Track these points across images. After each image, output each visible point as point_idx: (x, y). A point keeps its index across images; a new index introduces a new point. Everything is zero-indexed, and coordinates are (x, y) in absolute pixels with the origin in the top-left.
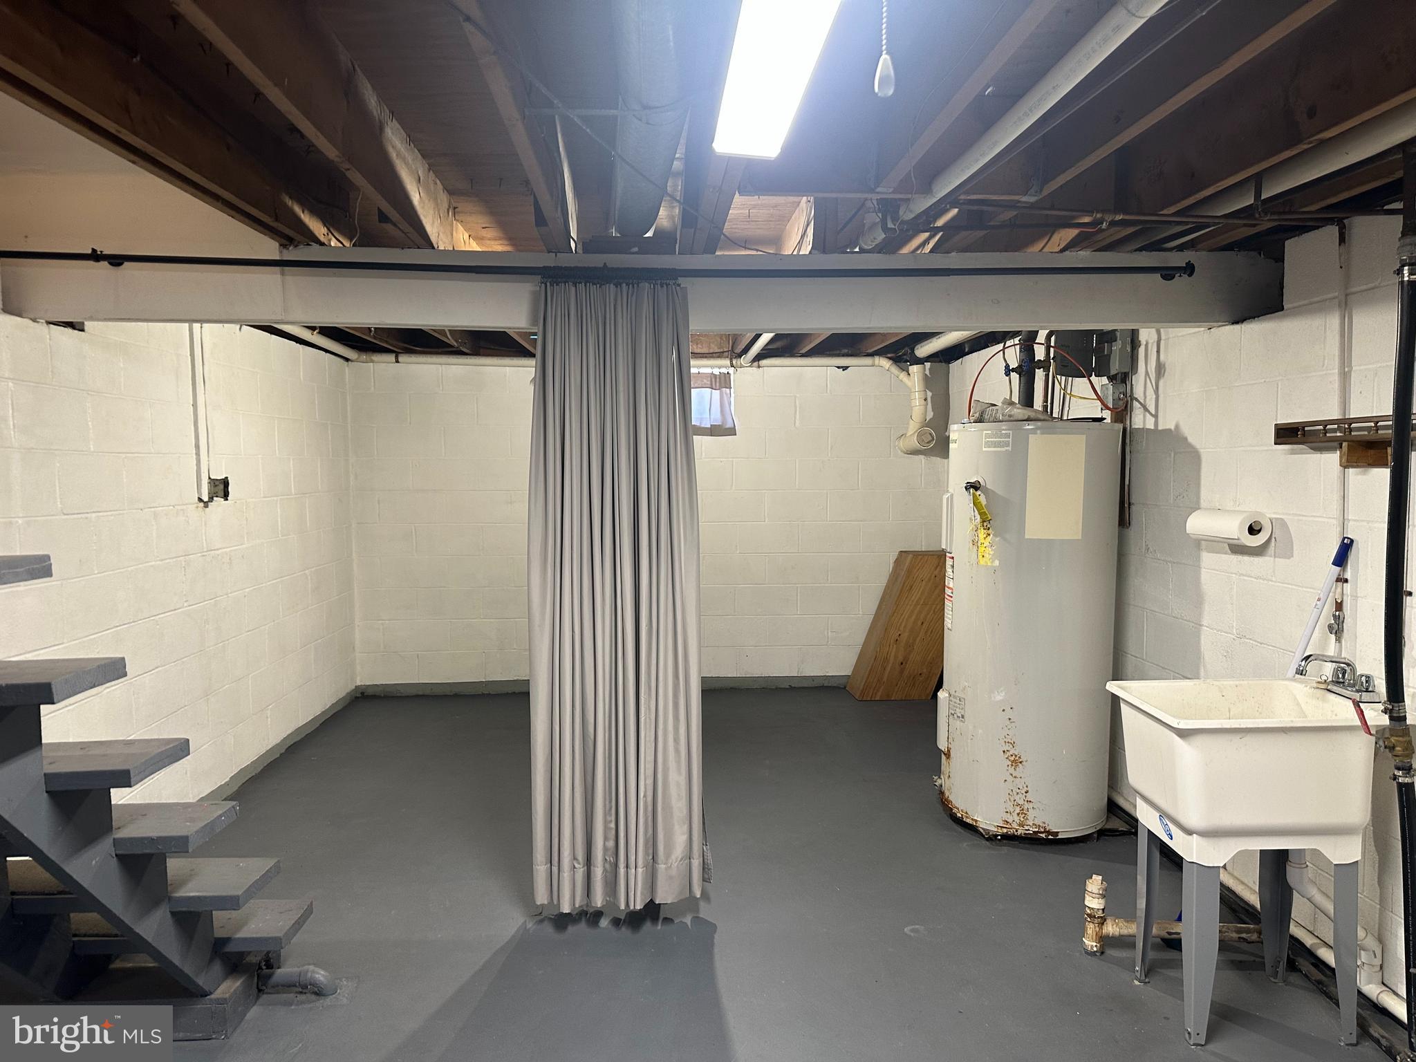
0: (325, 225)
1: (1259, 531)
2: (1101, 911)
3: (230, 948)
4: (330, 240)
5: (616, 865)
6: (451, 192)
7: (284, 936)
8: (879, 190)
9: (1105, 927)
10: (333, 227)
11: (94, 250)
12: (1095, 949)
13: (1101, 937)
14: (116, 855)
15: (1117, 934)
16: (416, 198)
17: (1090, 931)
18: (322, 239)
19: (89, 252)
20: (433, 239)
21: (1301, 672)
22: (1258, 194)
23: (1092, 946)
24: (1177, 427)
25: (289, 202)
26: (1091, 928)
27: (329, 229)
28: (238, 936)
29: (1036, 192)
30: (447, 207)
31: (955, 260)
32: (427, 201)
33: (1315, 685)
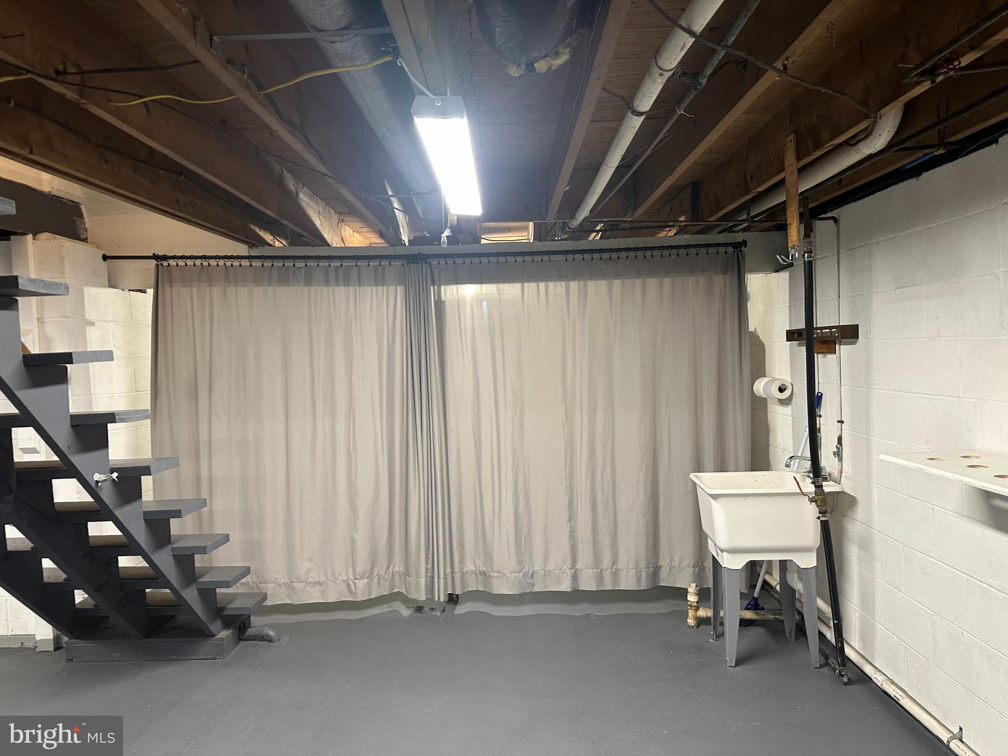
0: (272, 235)
1: (785, 389)
2: (696, 603)
3: (226, 613)
4: (275, 242)
5: (433, 577)
6: (339, 213)
7: (252, 607)
8: (547, 219)
9: (698, 612)
10: (277, 235)
11: (154, 254)
12: (693, 624)
13: (696, 618)
14: (173, 555)
15: (705, 615)
16: (318, 223)
17: (690, 615)
18: (270, 242)
19: (152, 255)
20: (329, 241)
21: (787, 466)
22: (749, 214)
23: (691, 623)
24: (755, 330)
25: (253, 227)
26: (691, 613)
27: (273, 236)
28: (229, 606)
29: (630, 216)
30: (337, 221)
31: (613, 243)
32: (324, 222)
33: (802, 474)
